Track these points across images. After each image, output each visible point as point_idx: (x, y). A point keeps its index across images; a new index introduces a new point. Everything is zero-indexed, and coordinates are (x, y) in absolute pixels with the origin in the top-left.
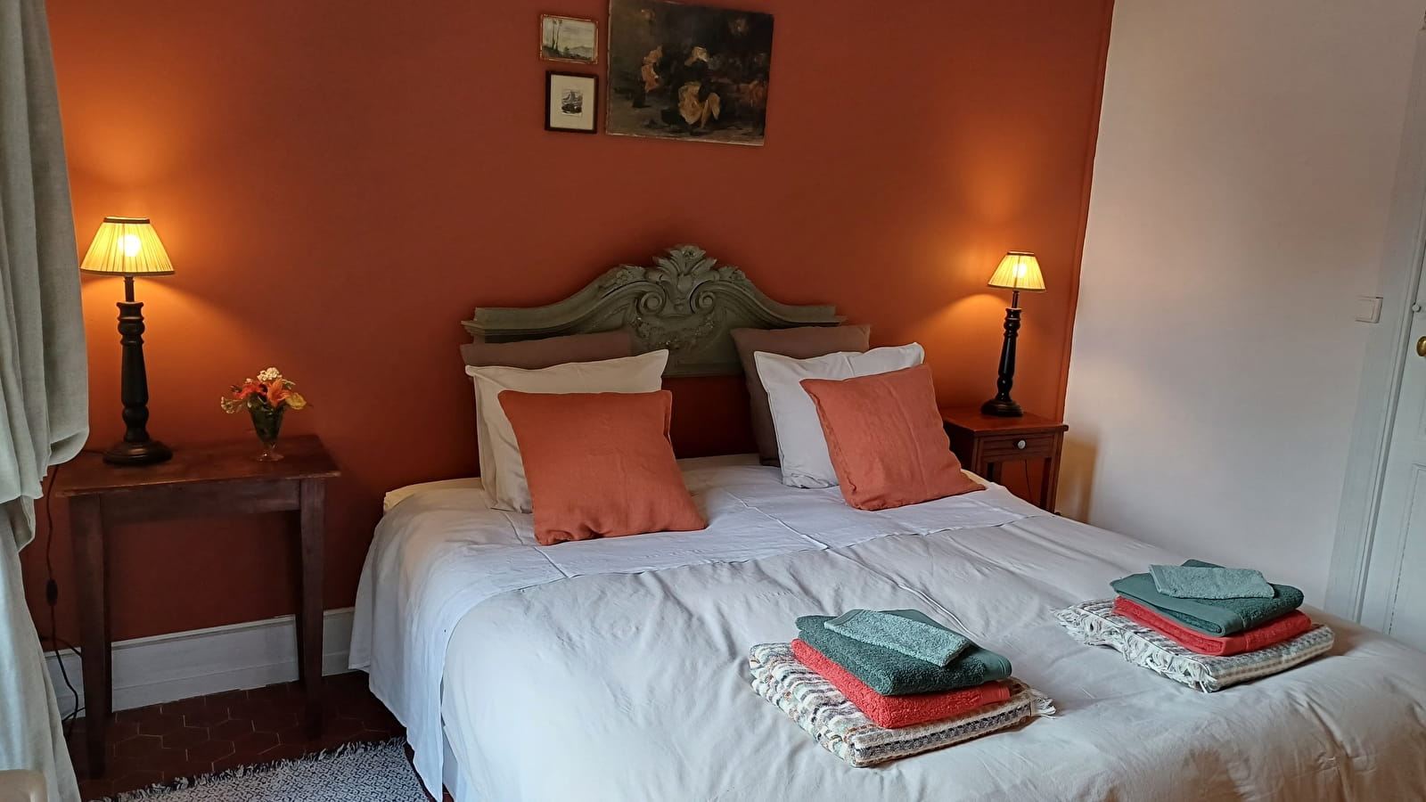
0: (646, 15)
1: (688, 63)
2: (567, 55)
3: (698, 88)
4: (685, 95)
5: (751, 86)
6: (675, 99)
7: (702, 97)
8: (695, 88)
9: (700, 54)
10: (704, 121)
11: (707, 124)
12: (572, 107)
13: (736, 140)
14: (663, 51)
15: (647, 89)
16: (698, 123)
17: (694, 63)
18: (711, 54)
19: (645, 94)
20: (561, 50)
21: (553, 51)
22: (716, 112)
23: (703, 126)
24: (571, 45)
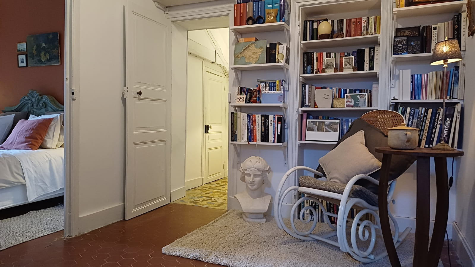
0: (32, 39)
1: (42, 47)
2: (22, 51)
3: (44, 53)
4: (42, 55)
5: (55, 50)
6: (40, 56)
7: (45, 55)
8: (43, 53)
9: (44, 45)
10: (46, 60)
11: (47, 61)
12: (22, 62)
13: (53, 64)
14: (37, 46)
15: (34, 55)
16: (45, 61)
17: (43, 47)
18: (46, 45)
19: (34, 56)
20: (20, 50)
21: (19, 50)
22: (48, 58)
23: (46, 61)
24: (22, 49)
